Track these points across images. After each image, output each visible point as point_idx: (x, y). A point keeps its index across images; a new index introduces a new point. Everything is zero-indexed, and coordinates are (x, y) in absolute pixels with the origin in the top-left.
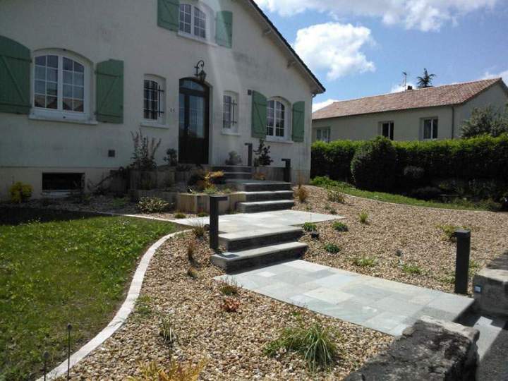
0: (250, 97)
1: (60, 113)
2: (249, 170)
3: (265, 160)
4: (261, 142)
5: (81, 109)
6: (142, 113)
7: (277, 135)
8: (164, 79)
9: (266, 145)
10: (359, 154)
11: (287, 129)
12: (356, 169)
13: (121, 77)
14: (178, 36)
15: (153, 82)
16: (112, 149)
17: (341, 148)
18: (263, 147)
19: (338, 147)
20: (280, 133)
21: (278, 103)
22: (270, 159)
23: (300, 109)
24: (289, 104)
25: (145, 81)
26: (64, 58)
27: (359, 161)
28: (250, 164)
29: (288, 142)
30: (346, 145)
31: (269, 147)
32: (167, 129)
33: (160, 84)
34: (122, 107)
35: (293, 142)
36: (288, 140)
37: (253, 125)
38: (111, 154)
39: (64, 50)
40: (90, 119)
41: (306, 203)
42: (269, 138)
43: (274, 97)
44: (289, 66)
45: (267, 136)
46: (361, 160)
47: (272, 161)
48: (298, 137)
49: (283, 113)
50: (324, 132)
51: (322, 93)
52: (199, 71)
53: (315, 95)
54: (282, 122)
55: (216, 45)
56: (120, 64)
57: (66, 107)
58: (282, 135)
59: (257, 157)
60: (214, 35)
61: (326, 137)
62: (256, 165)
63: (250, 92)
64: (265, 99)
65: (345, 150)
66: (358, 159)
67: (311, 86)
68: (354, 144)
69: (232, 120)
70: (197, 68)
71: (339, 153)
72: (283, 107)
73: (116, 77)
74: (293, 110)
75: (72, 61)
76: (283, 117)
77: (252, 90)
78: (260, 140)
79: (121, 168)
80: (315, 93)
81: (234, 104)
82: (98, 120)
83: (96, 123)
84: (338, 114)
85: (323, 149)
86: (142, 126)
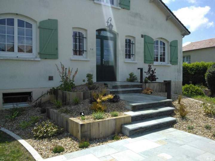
0: (143, 39)
1: (16, 54)
2: (141, 86)
3: (152, 78)
4: (150, 66)
5: (30, 51)
6: (72, 52)
7: (161, 61)
8: (86, 30)
9: (153, 69)
10: (210, 70)
11: (167, 57)
12: (208, 78)
13: (56, 30)
14: (94, 3)
15: (79, 33)
16: (51, 75)
17: (198, 66)
18: (151, 70)
19: (196, 66)
20: (163, 60)
21: (161, 42)
22: (156, 77)
23: (175, 45)
24: (168, 42)
25: (74, 32)
26: (18, 20)
27: (210, 74)
28: (141, 82)
29: (168, 65)
30: (201, 65)
31: (155, 69)
32: (89, 61)
33: (84, 33)
34: (57, 49)
35: (171, 65)
36: (168, 64)
37: (145, 56)
38: (51, 78)
39: (17, 14)
40: (36, 57)
41: (187, 120)
42: (155, 63)
43: (158, 38)
44: (167, 19)
45: (154, 62)
46: (211, 73)
47: (157, 78)
48: (174, 62)
49: (164, 48)
50: (186, 58)
51: (188, 34)
52: (109, 24)
53: (184, 36)
54: (164, 53)
55: (120, 8)
56: (55, 22)
57: (20, 50)
58: (164, 61)
59: (148, 76)
60: (119, 2)
61: (188, 61)
62: (146, 82)
63: (142, 36)
64: (152, 39)
65: (201, 67)
66: (210, 72)
67: (181, 31)
68: (206, 64)
69: (131, 53)
70: (108, 22)
71: (197, 69)
72: (164, 44)
73: (52, 30)
74: (171, 46)
75: (24, 21)
76: (164, 50)
77: (144, 34)
78: (149, 65)
79: (53, 88)
80: (184, 35)
81: (132, 44)
82: (41, 58)
83: (40, 59)
84: (194, 48)
85: (187, 67)
86: (71, 60)
